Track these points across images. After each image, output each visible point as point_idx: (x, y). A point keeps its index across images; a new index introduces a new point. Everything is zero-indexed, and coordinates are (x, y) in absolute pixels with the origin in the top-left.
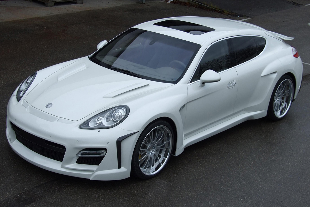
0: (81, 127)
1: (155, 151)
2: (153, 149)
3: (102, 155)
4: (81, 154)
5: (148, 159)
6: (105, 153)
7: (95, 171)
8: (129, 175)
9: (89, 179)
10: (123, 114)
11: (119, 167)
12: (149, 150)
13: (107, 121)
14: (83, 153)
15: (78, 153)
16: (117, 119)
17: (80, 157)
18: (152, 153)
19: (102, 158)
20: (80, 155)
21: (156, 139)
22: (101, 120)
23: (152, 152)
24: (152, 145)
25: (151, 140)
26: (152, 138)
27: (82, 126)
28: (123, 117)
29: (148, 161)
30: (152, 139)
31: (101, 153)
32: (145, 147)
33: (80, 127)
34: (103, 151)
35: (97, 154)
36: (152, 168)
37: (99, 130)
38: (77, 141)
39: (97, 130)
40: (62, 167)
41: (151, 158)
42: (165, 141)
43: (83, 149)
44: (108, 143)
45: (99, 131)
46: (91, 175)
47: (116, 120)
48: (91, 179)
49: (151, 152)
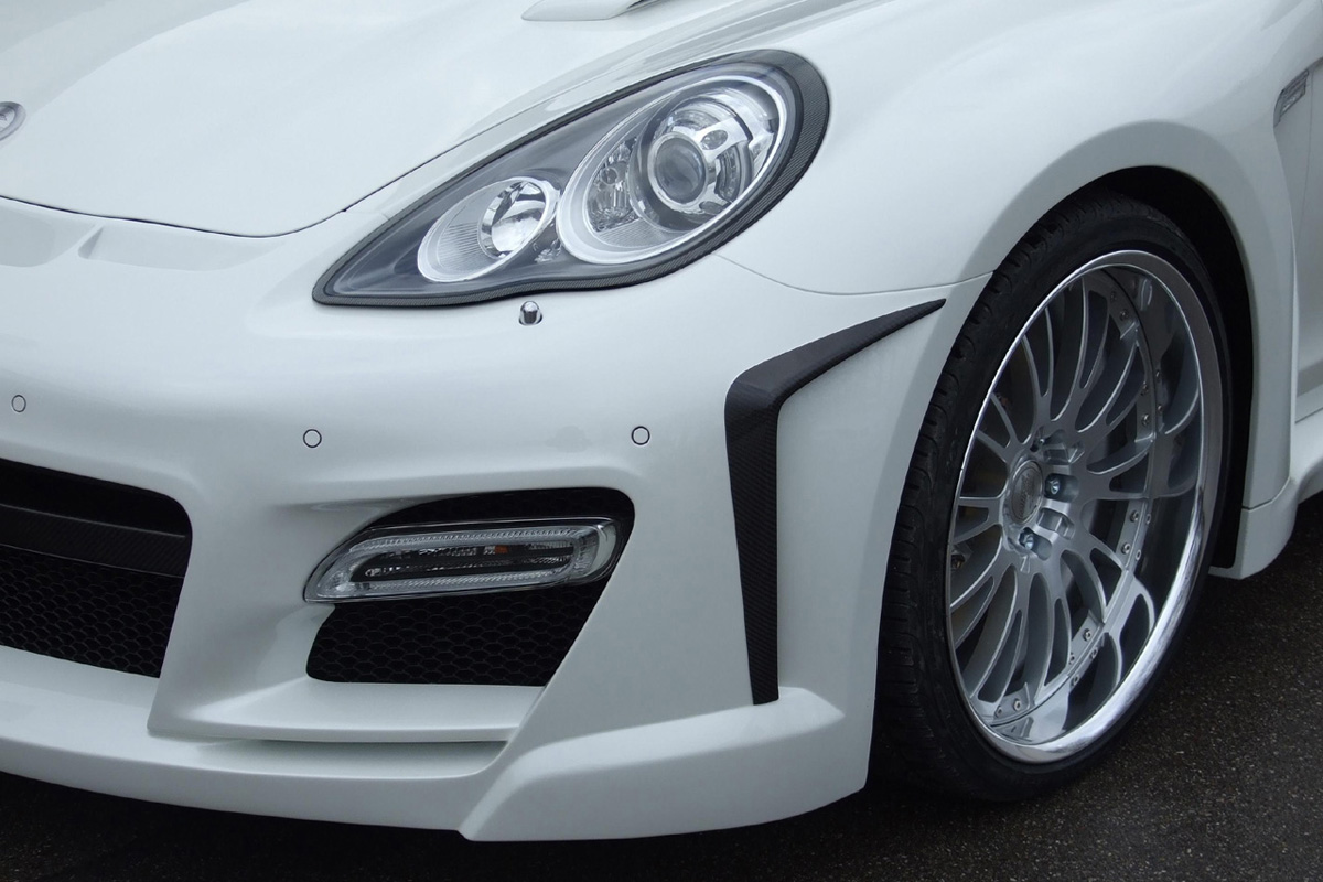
0: (338, 287)
1: (1066, 522)
2: (1050, 504)
3: (582, 566)
4: (359, 577)
5: (1017, 600)
6: (607, 540)
7: (511, 739)
8: (850, 775)
9: (454, 836)
10: (761, 136)
11: (764, 689)
12: (1017, 510)
13: (599, 224)
14: (378, 560)
15: (322, 569)
16: (709, 194)
17: (343, 609)
18: (1037, 538)
19: (585, 594)
20: (344, 589)
21: (1077, 394)
22: (537, 214)
23: (1037, 529)
24: (1039, 455)
25: (1043, 401)
26: (1043, 391)
27: (350, 282)
28: (762, 168)
29: (1018, 616)
30: (1049, 393)
31: (570, 550)
32: (987, 472)
33: (328, 295)
34: (585, 530)
35: (517, 557)
36: (1044, 692)
37: (530, 304)
38: (313, 438)
39: (512, 309)
40: (161, 727)
41: (1038, 587)
42: (1148, 427)
43: (377, 513)
44: (641, 435)
45: (530, 318)
46: (470, 791)
47: (691, 208)
48: (472, 828)
49: (1028, 531)
